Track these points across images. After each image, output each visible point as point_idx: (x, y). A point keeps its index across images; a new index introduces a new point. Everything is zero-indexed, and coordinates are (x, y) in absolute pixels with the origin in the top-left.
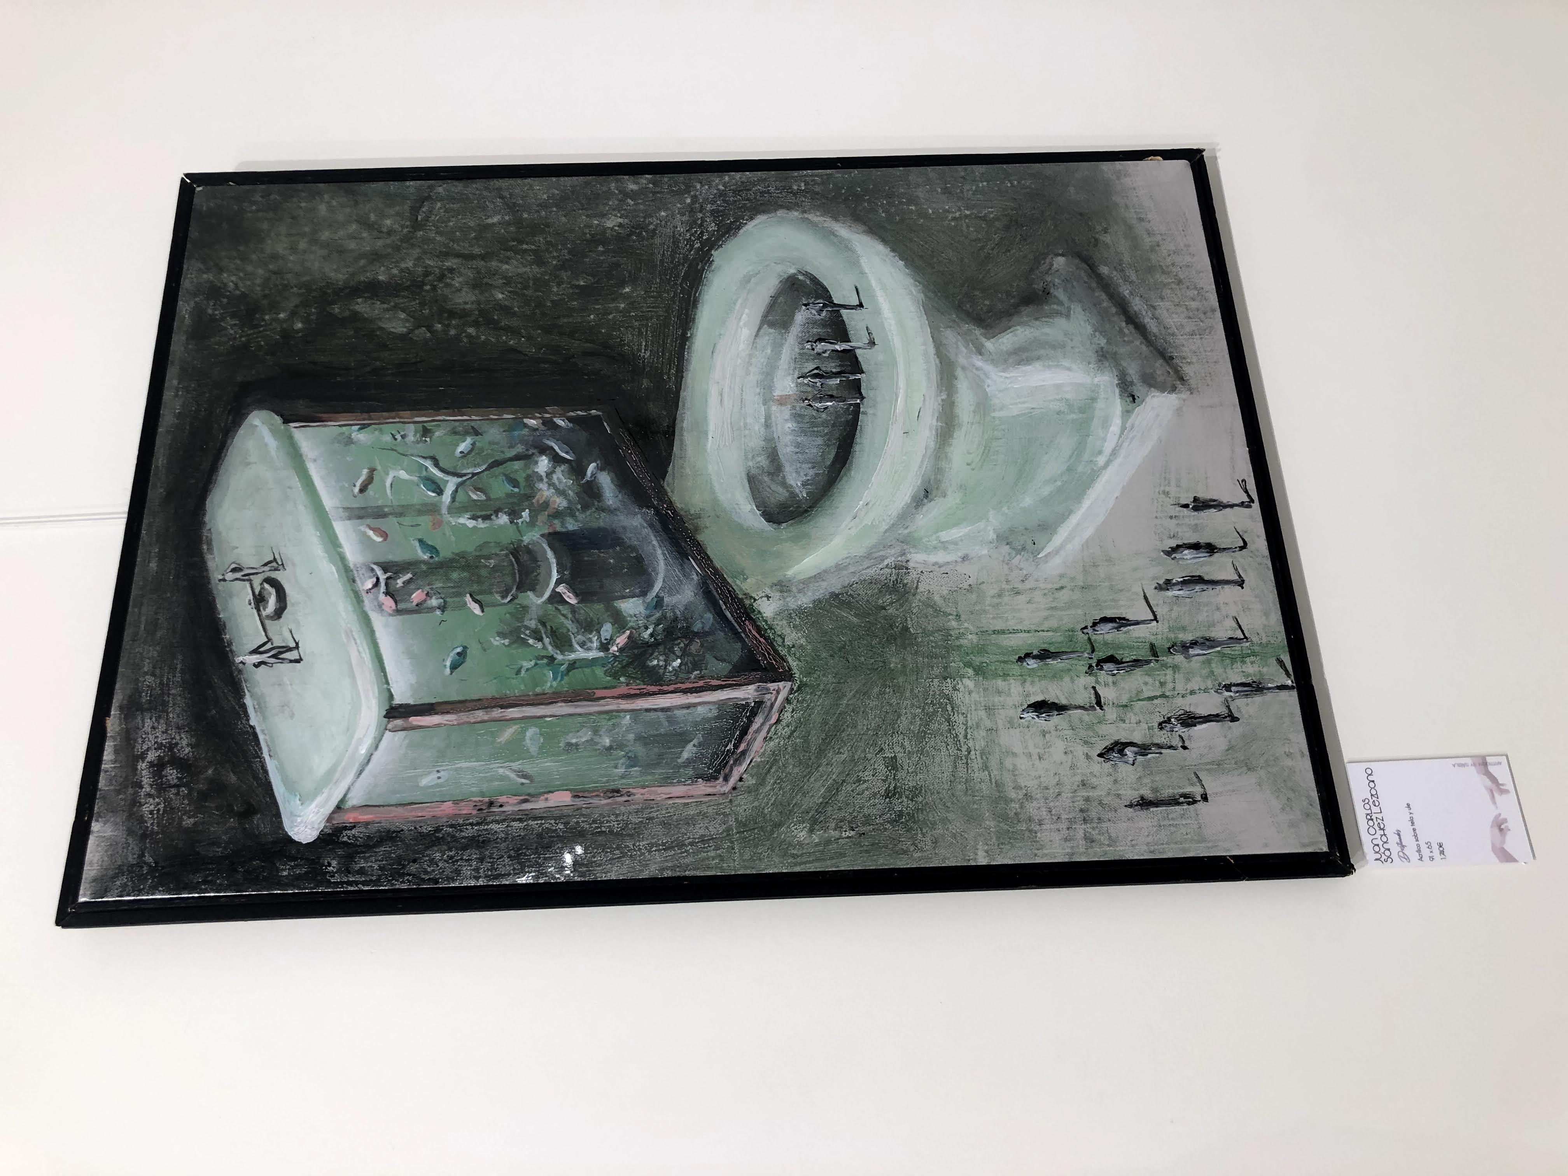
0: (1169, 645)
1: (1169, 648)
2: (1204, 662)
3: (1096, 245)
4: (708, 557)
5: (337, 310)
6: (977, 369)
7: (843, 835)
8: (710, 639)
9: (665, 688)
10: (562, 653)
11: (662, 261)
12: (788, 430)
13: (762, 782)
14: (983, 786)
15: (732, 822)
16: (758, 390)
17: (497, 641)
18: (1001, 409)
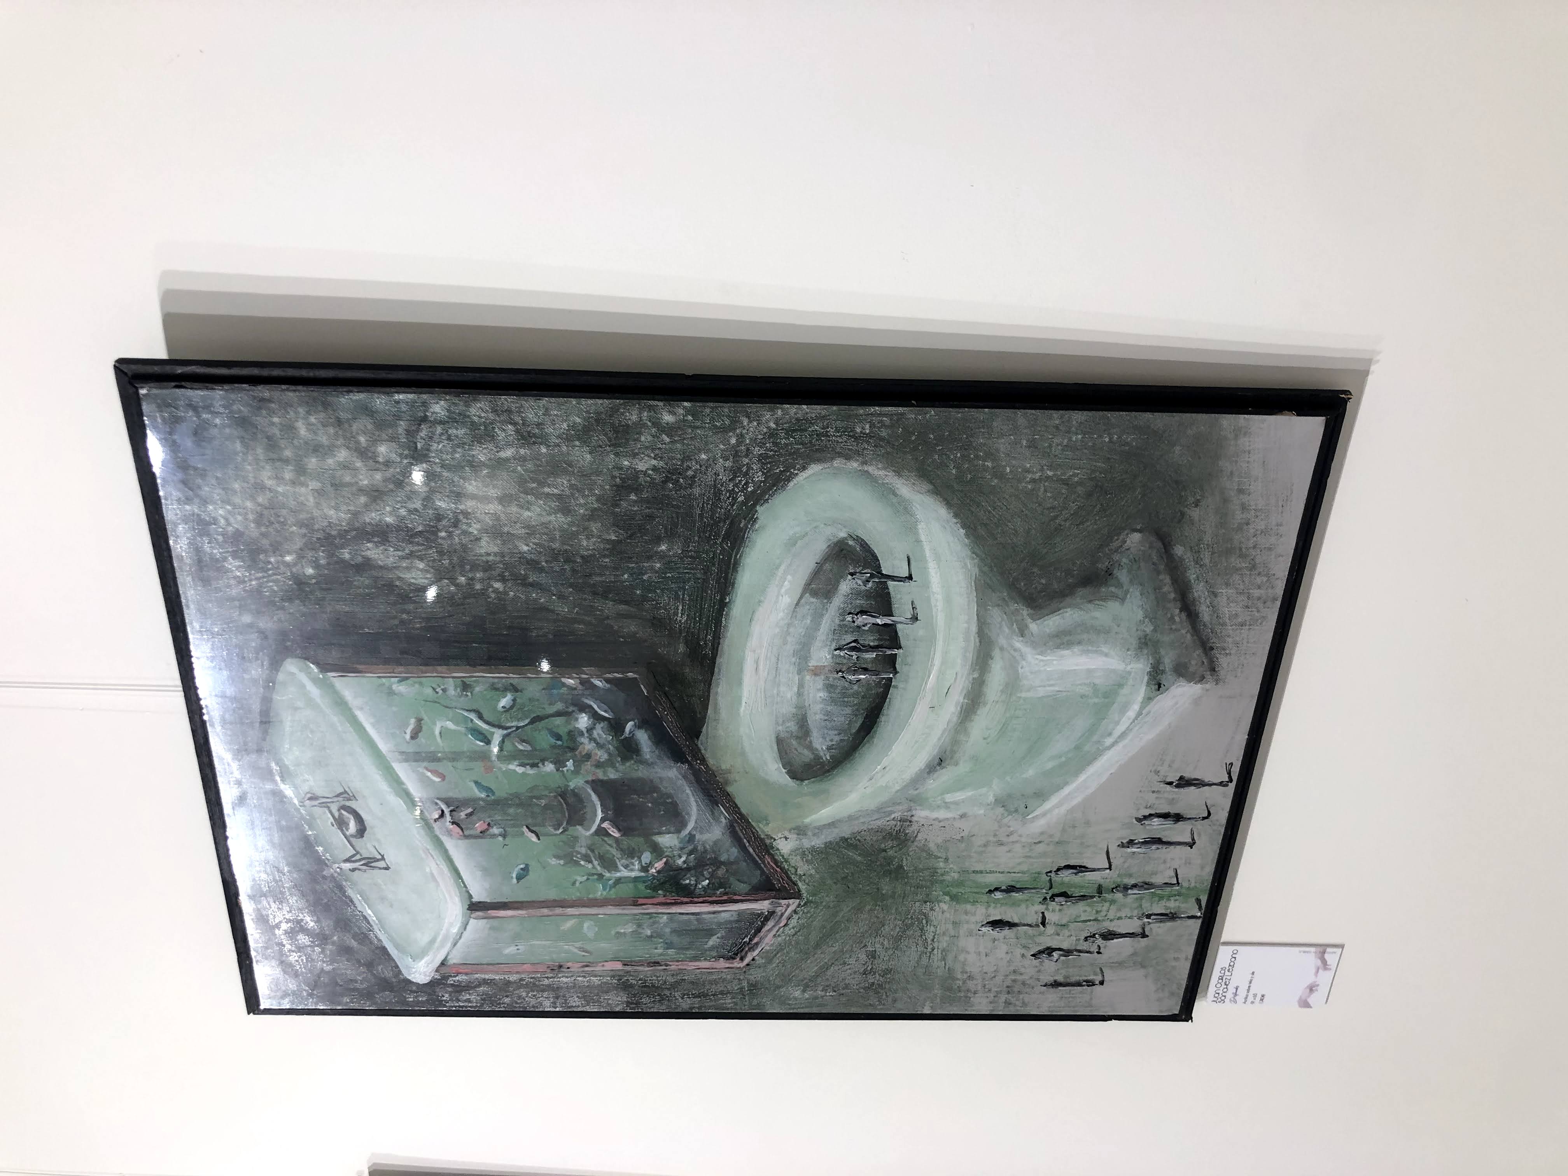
0: (1114, 886)
1: (1113, 889)
2: (1137, 899)
3: (1180, 521)
4: (736, 805)
5: (347, 556)
6: (1015, 650)
7: (828, 994)
8: (734, 867)
9: (696, 900)
10: (609, 871)
11: (701, 515)
12: (818, 698)
13: (770, 961)
14: (939, 971)
15: (745, 984)
16: (793, 660)
17: (553, 861)
18: (1029, 690)
